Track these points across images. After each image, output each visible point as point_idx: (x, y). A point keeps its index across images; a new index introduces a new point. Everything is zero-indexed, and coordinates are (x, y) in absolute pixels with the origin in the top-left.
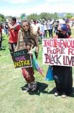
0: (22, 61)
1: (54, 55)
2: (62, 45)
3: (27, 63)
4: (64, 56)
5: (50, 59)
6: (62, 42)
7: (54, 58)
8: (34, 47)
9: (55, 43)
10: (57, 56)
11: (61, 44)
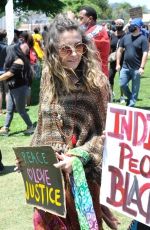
0: (42, 186)
3: (53, 197)
8: (87, 138)
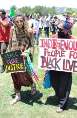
0: (14, 65)
1: (52, 58)
2: (63, 47)
4: (64, 60)
5: (47, 63)
6: (63, 43)
7: (52, 62)
9: (55, 44)
10: (56, 59)
11: (62, 45)
